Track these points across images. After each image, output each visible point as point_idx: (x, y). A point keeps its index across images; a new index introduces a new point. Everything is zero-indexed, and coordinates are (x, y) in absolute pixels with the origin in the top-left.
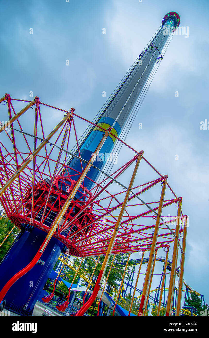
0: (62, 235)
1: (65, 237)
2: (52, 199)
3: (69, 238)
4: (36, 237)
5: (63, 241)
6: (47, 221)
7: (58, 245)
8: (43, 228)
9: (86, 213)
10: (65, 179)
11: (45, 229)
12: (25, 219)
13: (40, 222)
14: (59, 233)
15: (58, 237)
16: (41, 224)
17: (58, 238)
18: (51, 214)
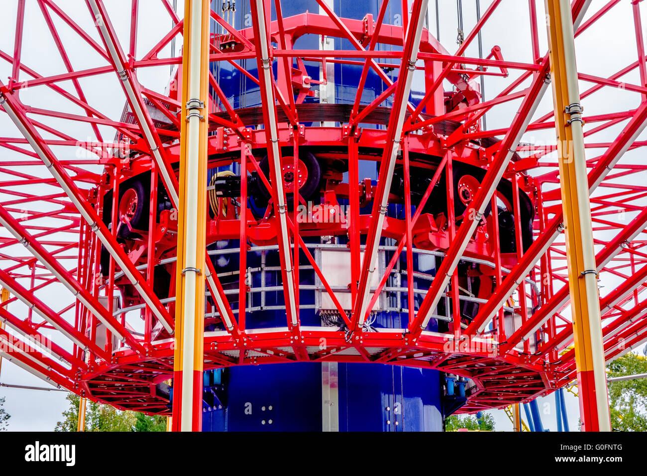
0: (380, 330)
1: (405, 334)
2: (218, 188)
3: (425, 324)
4: (263, 409)
5: (410, 356)
6: (265, 308)
7: (398, 392)
8: (264, 351)
9: (445, 152)
10: (230, 44)
11: (277, 353)
12: (149, 359)
13: (225, 333)
14: (358, 331)
15: (372, 351)
16: (240, 337)
17: (376, 356)
18: (267, 265)
